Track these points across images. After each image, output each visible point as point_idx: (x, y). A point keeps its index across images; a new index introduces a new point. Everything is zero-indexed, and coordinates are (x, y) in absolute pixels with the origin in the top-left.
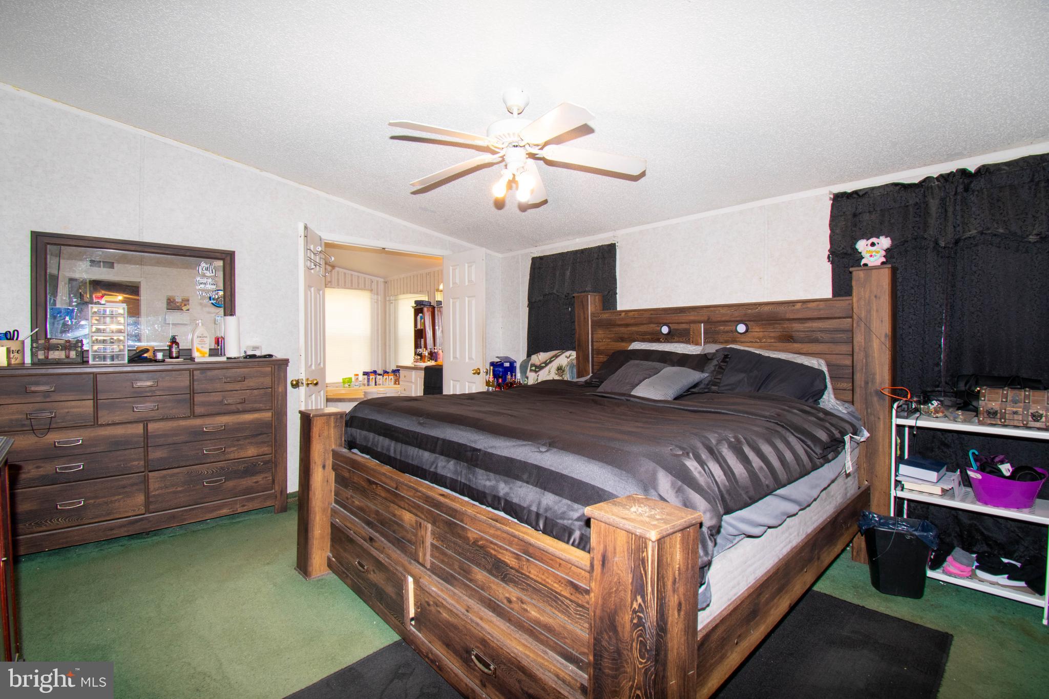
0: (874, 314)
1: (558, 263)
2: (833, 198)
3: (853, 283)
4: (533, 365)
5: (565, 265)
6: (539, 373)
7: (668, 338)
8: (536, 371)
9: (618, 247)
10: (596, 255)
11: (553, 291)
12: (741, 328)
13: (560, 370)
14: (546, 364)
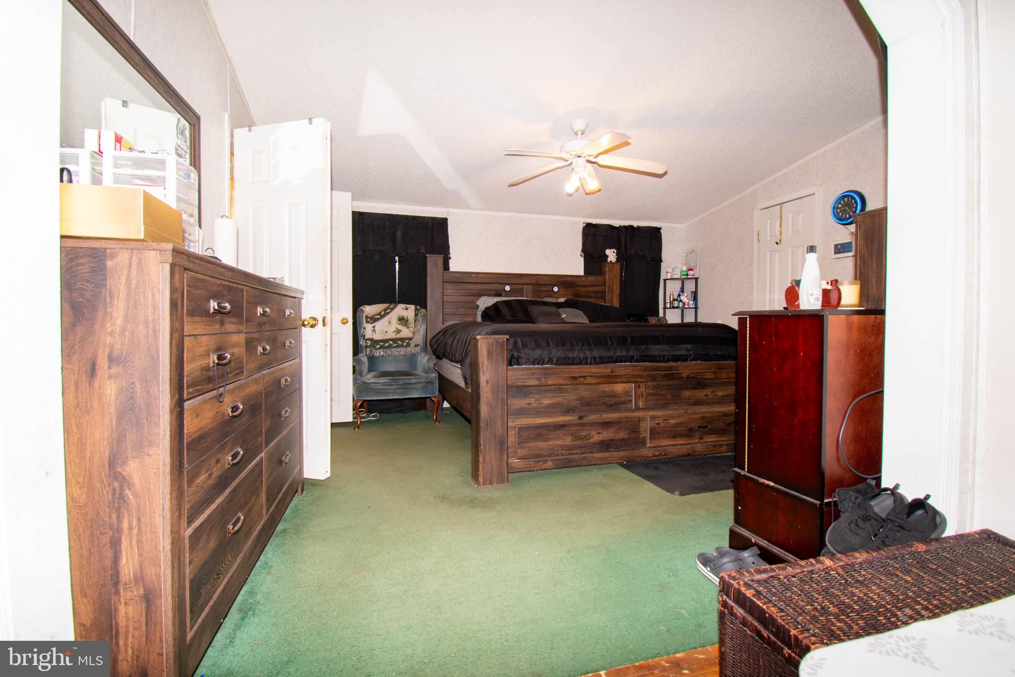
1: (384, 223)
2: (585, 225)
3: (607, 269)
4: (367, 317)
5: (393, 226)
6: (375, 324)
7: (508, 294)
8: (371, 323)
9: (449, 222)
10: (430, 224)
11: (379, 248)
12: (556, 289)
13: (403, 320)
14: (382, 316)
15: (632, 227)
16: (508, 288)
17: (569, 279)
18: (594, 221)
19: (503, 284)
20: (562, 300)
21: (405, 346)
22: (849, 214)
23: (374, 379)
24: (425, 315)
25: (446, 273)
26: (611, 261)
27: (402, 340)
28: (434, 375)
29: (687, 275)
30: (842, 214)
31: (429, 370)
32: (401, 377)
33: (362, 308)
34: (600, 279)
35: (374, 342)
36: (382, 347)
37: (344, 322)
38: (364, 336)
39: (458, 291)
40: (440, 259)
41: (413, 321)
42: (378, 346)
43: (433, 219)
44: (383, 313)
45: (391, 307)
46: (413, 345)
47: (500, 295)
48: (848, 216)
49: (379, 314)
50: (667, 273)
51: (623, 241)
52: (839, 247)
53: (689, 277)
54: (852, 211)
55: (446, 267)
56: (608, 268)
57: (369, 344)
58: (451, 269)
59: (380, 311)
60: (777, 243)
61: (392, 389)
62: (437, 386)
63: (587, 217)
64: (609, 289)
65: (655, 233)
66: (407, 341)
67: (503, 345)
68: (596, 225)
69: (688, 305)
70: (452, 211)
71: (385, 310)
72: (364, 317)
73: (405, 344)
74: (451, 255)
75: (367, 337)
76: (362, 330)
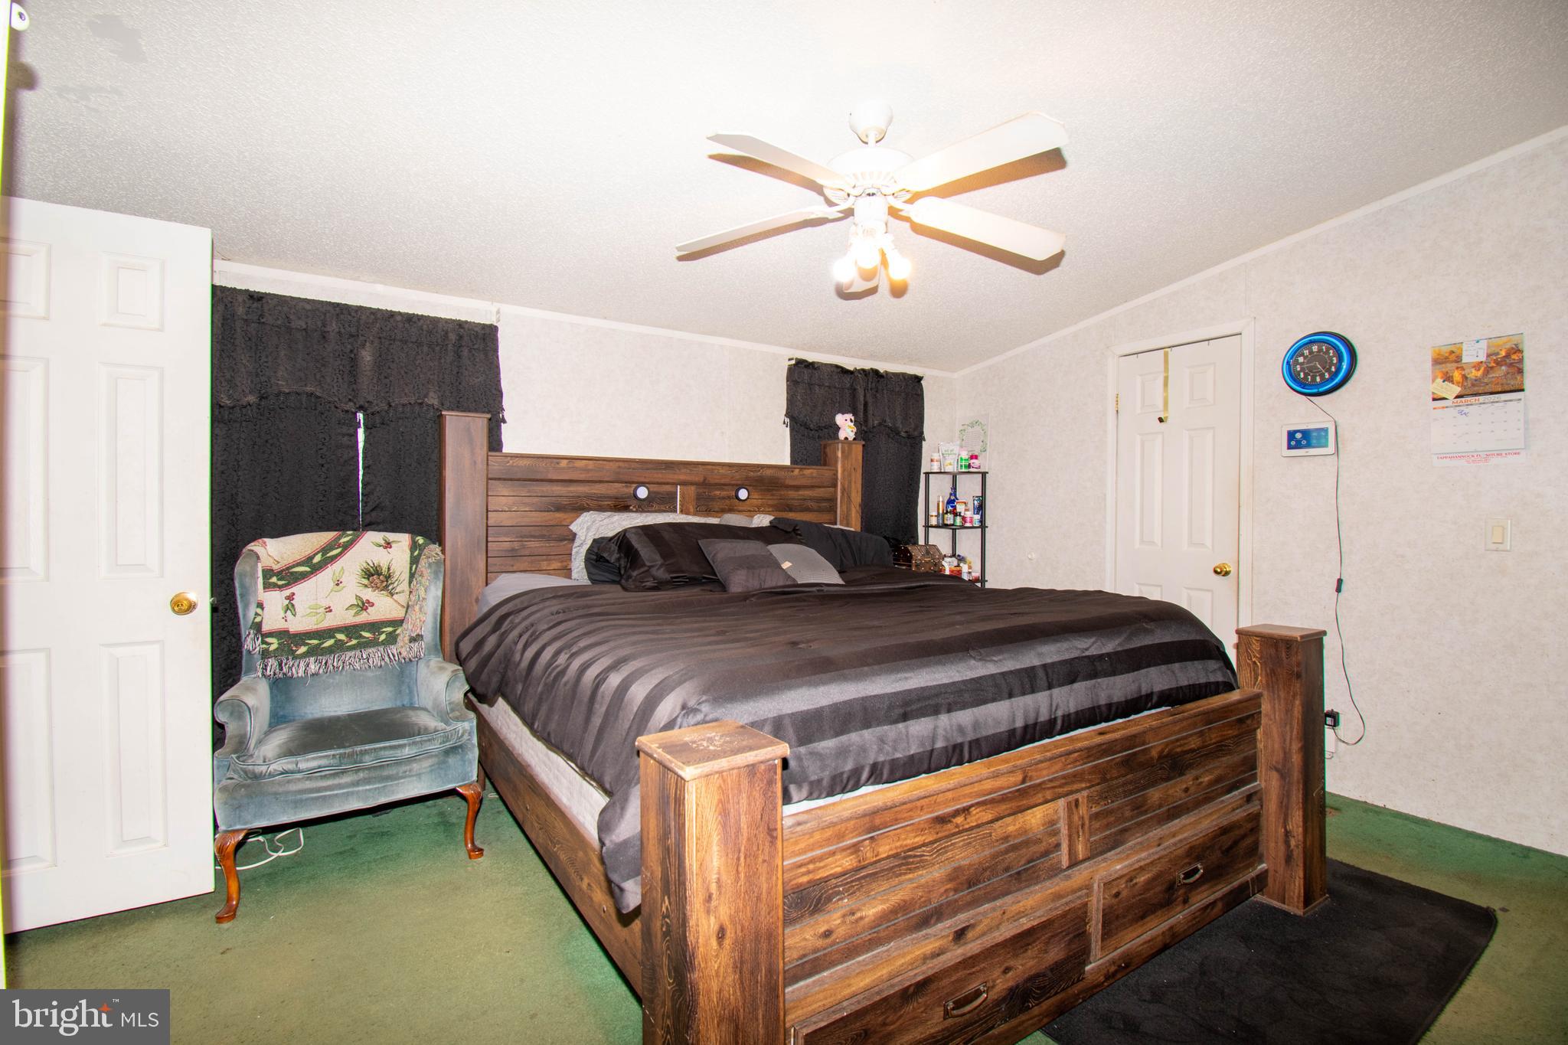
0: (853, 484)
1: (324, 326)
2: (793, 362)
3: (839, 454)
4: (268, 573)
5: (352, 336)
6: (295, 589)
7: (643, 506)
8: (280, 588)
9: (500, 335)
10: (452, 337)
11: (309, 389)
12: (743, 494)
13: (375, 576)
14: (313, 566)
15: (876, 372)
16: (643, 492)
17: (769, 472)
18: (811, 357)
19: (633, 483)
20: (762, 520)
21: (383, 643)
22: (1322, 376)
23: (284, 761)
24: (437, 563)
25: (495, 459)
26: (846, 438)
27: (375, 627)
28: (466, 725)
29: (969, 466)
30: (1306, 375)
31: (453, 710)
32: (367, 747)
33: (253, 546)
34: (823, 472)
35: (290, 640)
36: (313, 652)
37: (182, 607)
38: (258, 627)
39: (527, 500)
40: (478, 423)
41: (406, 576)
42: (303, 649)
43: (461, 324)
44: (318, 559)
45: (344, 540)
46: (407, 639)
47: (625, 508)
48: (1318, 379)
49: (308, 561)
50: (932, 461)
51: (862, 398)
52: (1298, 436)
53: (972, 470)
54: (1328, 371)
55: (494, 443)
56: (843, 452)
57: (273, 647)
58: (506, 449)
59: (308, 552)
60: (1161, 420)
61: (340, 786)
62: (475, 754)
63: (797, 348)
64: (842, 493)
65: (912, 387)
66: (390, 629)
67: (771, 782)
68: (813, 364)
69: (971, 522)
70: (508, 309)
71: (325, 550)
72: (260, 574)
73: (383, 637)
74: (507, 415)
75: (265, 628)
76: (253, 609)
